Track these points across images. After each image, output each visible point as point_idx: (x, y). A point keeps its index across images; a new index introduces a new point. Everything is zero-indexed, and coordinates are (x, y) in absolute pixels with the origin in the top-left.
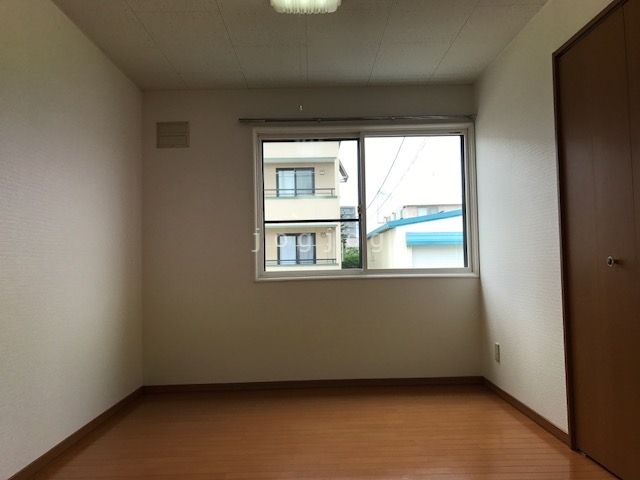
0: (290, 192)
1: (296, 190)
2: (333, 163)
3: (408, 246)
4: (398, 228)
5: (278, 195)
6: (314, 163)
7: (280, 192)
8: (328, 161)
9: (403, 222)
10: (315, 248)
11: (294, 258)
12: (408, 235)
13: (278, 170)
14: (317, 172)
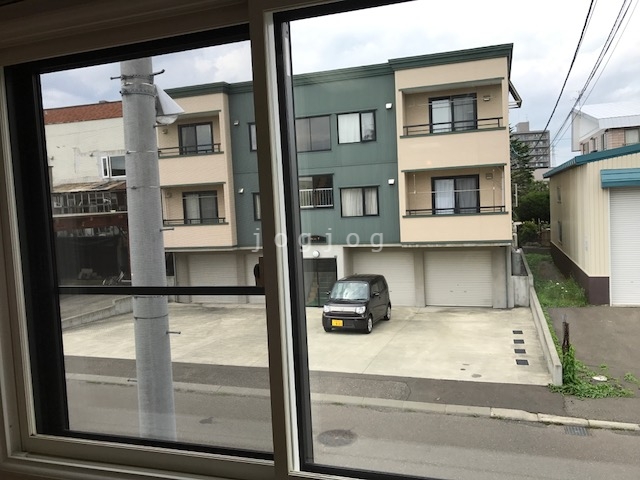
0: (447, 126)
1: (453, 123)
2: (501, 85)
3: (603, 188)
4: (591, 166)
5: (431, 130)
6: (477, 88)
7: (435, 127)
8: (494, 82)
9: (596, 156)
10: (478, 193)
11: (452, 205)
12: (604, 172)
13: (431, 100)
14: (480, 100)
